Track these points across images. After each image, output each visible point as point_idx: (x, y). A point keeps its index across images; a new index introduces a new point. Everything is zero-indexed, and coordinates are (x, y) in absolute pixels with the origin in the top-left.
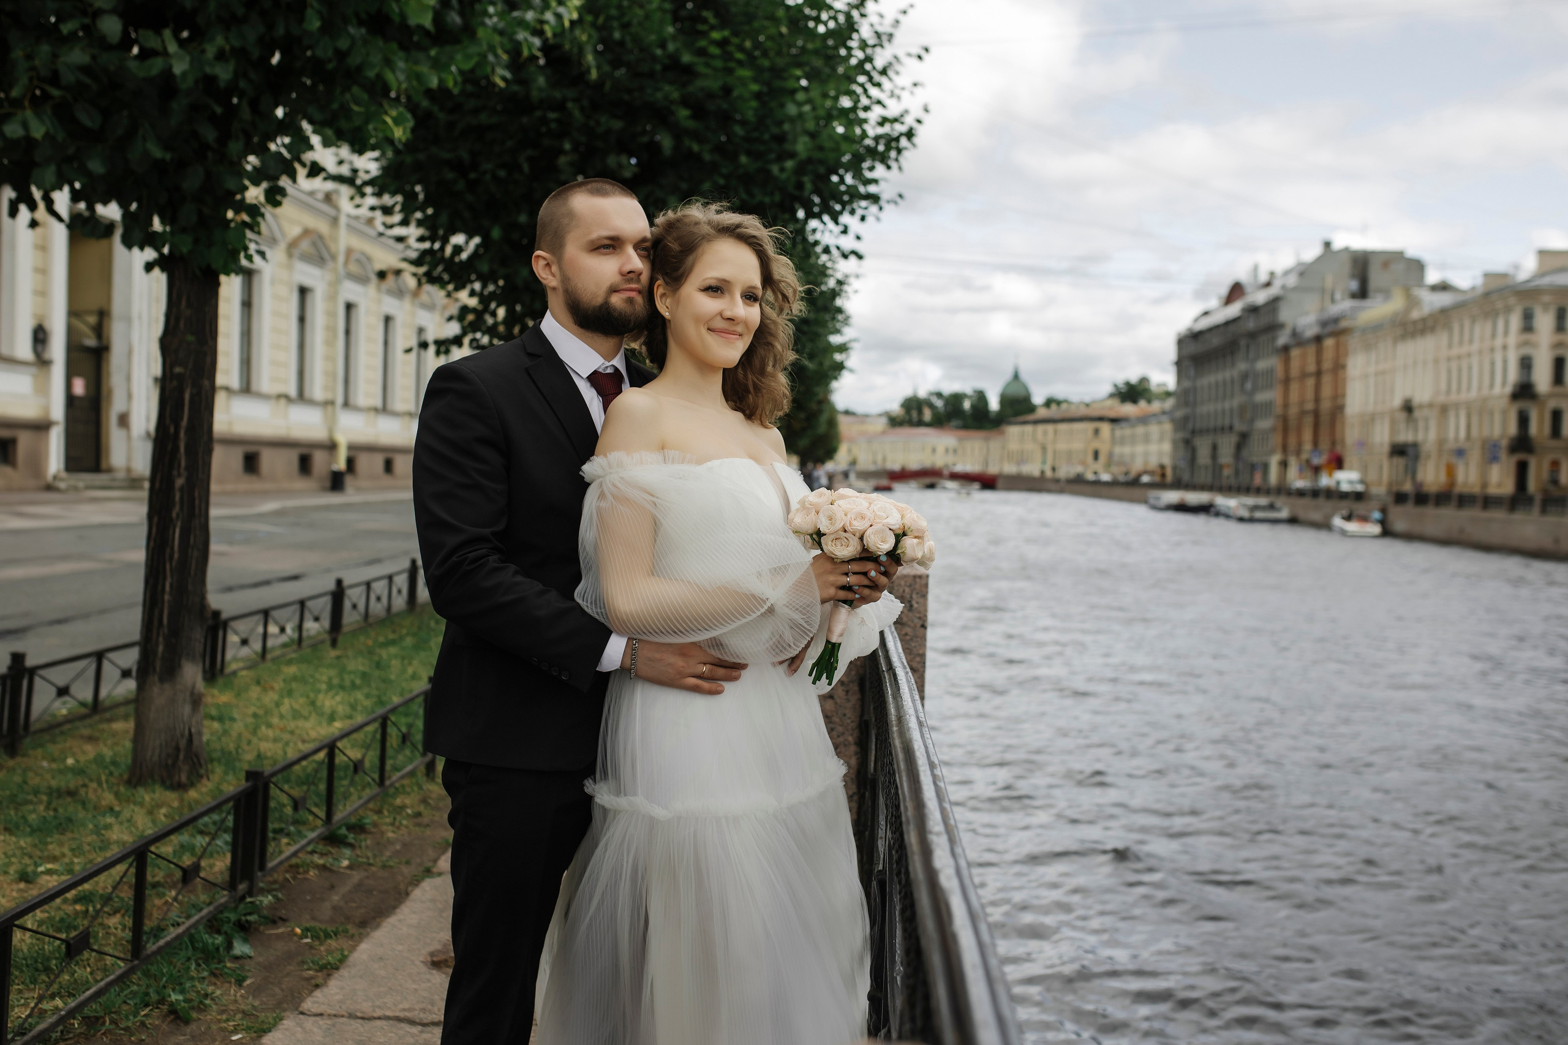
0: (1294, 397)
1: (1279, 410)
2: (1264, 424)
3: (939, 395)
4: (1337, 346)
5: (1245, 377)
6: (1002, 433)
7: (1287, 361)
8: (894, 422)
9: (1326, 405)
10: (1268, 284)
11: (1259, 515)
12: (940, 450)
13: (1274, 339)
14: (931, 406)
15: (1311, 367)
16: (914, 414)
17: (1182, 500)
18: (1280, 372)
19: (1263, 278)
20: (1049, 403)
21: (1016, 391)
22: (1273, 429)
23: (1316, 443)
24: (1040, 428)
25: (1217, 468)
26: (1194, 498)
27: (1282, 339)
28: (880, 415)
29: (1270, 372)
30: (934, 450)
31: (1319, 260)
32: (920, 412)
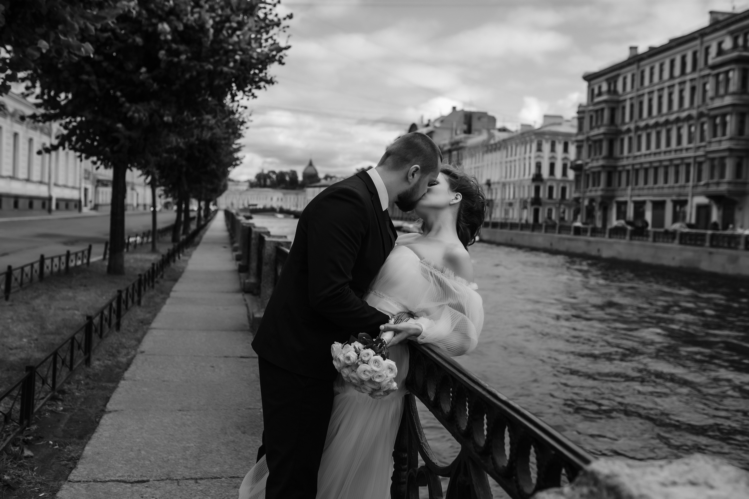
3: (274, 172)
4: (458, 154)
6: (305, 191)
8: (252, 185)
10: (427, 125)
12: (275, 199)
14: (270, 177)
16: (262, 181)
19: (426, 122)
20: (327, 177)
21: (310, 170)
28: (245, 182)
30: (272, 199)
31: (451, 115)
32: (265, 181)
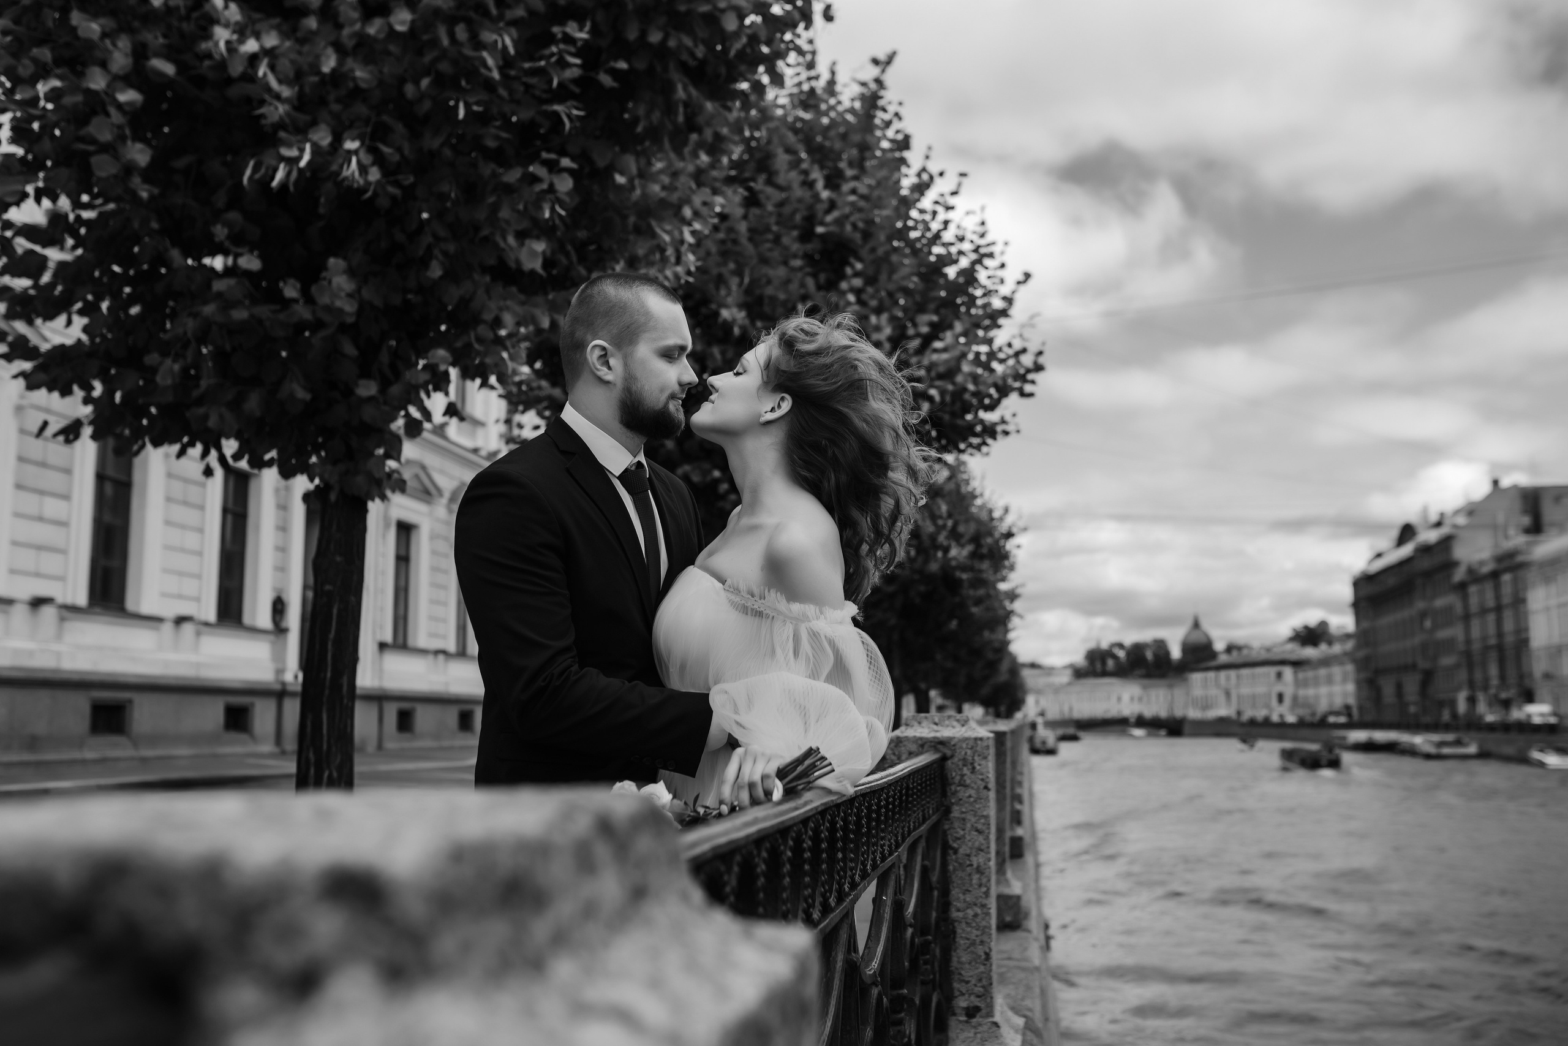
0: (1476, 632)
1: (1461, 647)
2: (1447, 661)
3: (1121, 646)
4: (1515, 581)
5: (1423, 615)
6: (1186, 680)
7: (1465, 598)
8: (1079, 673)
9: (1509, 639)
10: (1438, 524)
11: (1446, 751)
12: (1126, 697)
13: (1449, 576)
14: (1115, 657)
15: (1491, 603)
16: (1098, 666)
17: (1370, 738)
18: (1459, 608)
19: (1434, 518)
20: (1229, 649)
21: (1197, 637)
22: (1457, 666)
23: (1502, 677)
24: (1223, 674)
25: (1402, 705)
26: (1381, 736)
27: (1459, 575)
28: (1065, 667)
29: (1448, 610)
30: (1119, 699)
31: (1488, 498)
32: (1104, 663)
